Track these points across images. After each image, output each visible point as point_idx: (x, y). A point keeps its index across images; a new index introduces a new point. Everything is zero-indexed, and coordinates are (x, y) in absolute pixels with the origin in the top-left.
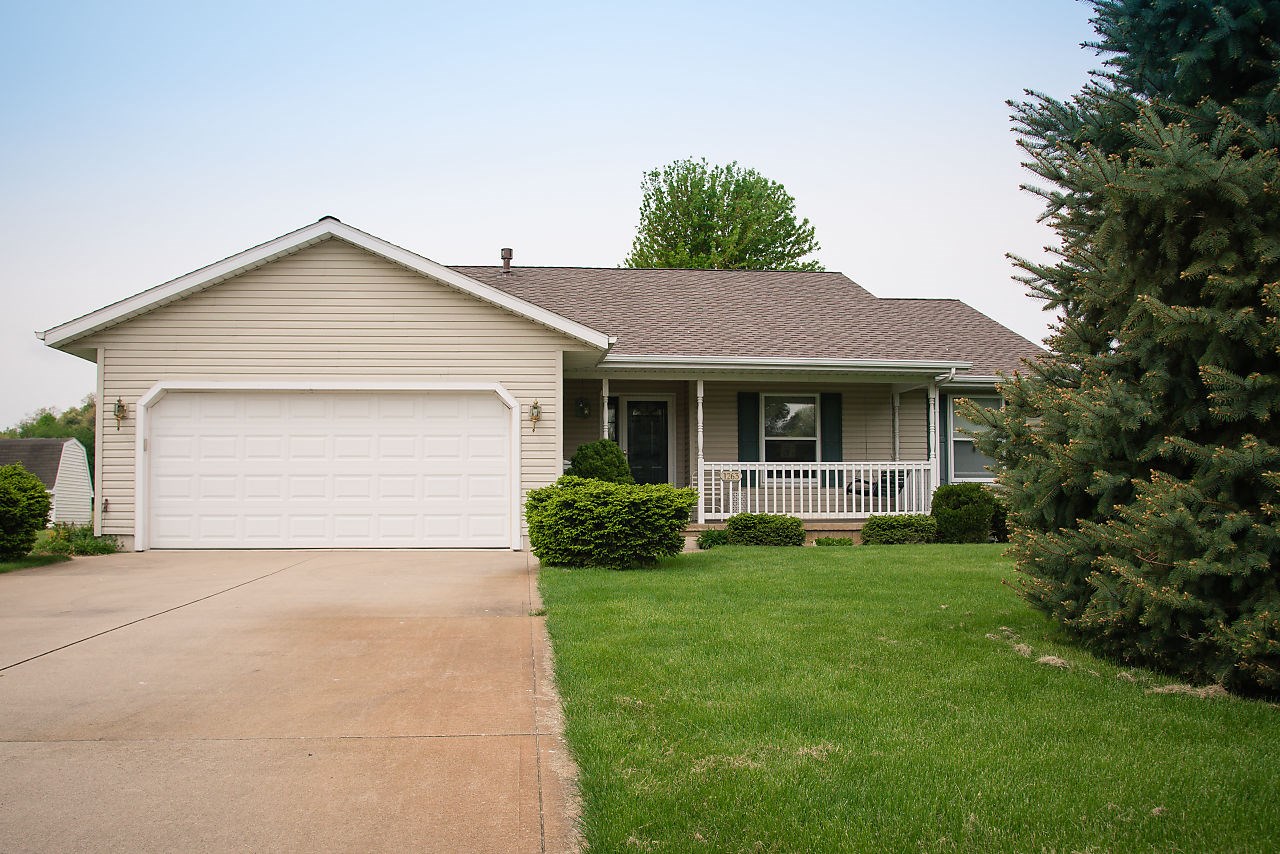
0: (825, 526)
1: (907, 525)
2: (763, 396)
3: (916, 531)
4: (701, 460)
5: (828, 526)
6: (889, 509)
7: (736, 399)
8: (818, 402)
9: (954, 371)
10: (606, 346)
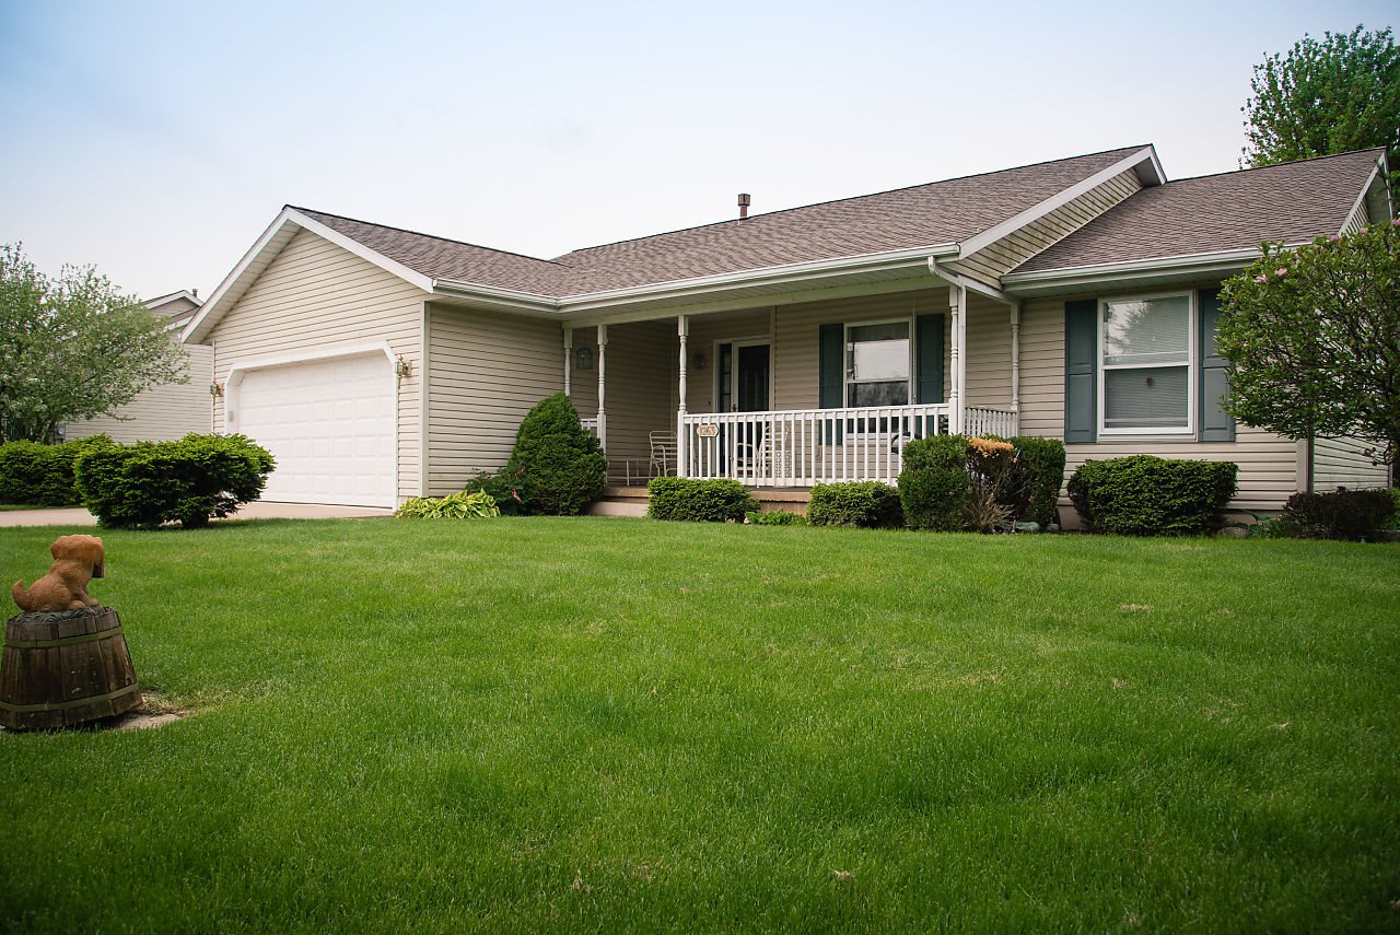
2: (846, 326)
4: (681, 414)
7: (817, 334)
8: (912, 330)
9: (931, 261)
10: (431, 291)
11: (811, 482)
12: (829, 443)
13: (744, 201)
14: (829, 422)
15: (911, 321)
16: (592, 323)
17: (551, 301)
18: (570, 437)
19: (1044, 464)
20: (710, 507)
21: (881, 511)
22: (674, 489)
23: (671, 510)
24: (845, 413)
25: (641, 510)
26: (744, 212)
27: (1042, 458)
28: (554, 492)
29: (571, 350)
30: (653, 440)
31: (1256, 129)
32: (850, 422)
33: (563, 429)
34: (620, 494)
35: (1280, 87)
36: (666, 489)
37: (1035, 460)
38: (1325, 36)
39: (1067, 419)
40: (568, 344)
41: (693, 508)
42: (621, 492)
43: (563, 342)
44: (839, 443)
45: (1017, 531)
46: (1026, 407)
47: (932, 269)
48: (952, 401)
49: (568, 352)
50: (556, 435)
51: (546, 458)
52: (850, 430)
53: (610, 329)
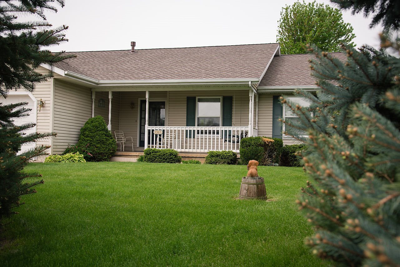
0: (197, 155)
1: (218, 156)
2: (197, 98)
3: (222, 158)
4: (146, 126)
5: (199, 155)
6: (211, 148)
7: (186, 100)
8: (221, 100)
9: (250, 83)
10: (64, 75)
11: (206, 151)
12: (190, 137)
13: (133, 44)
14: (190, 131)
15: (221, 98)
16: (107, 90)
17: (97, 82)
18: (105, 133)
19: (278, 146)
20: (170, 158)
21: (232, 160)
22: (156, 152)
23: (155, 160)
24: (196, 128)
25: (134, 160)
26: (133, 48)
27: (278, 144)
28: (101, 153)
29: (95, 100)
30: (116, 134)
31: (281, 30)
32: (198, 131)
33: (103, 130)
34: (119, 154)
35: (289, 17)
36: (153, 152)
37: (276, 144)
38: (303, 2)
39: (273, 132)
40: (93, 97)
41: (164, 159)
42: (119, 153)
43: (92, 96)
44: (194, 137)
45: (274, 166)
46: (260, 128)
47: (250, 85)
48: (250, 126)
49: (93, 100)
50: (100, 132)
51: (98, 140)
52: (198, 133)
53: (114, 93)
